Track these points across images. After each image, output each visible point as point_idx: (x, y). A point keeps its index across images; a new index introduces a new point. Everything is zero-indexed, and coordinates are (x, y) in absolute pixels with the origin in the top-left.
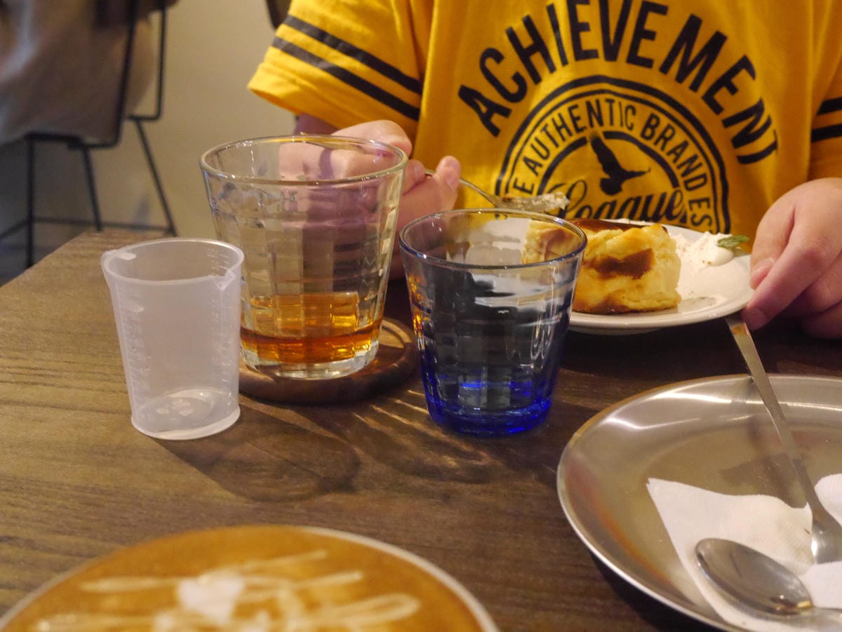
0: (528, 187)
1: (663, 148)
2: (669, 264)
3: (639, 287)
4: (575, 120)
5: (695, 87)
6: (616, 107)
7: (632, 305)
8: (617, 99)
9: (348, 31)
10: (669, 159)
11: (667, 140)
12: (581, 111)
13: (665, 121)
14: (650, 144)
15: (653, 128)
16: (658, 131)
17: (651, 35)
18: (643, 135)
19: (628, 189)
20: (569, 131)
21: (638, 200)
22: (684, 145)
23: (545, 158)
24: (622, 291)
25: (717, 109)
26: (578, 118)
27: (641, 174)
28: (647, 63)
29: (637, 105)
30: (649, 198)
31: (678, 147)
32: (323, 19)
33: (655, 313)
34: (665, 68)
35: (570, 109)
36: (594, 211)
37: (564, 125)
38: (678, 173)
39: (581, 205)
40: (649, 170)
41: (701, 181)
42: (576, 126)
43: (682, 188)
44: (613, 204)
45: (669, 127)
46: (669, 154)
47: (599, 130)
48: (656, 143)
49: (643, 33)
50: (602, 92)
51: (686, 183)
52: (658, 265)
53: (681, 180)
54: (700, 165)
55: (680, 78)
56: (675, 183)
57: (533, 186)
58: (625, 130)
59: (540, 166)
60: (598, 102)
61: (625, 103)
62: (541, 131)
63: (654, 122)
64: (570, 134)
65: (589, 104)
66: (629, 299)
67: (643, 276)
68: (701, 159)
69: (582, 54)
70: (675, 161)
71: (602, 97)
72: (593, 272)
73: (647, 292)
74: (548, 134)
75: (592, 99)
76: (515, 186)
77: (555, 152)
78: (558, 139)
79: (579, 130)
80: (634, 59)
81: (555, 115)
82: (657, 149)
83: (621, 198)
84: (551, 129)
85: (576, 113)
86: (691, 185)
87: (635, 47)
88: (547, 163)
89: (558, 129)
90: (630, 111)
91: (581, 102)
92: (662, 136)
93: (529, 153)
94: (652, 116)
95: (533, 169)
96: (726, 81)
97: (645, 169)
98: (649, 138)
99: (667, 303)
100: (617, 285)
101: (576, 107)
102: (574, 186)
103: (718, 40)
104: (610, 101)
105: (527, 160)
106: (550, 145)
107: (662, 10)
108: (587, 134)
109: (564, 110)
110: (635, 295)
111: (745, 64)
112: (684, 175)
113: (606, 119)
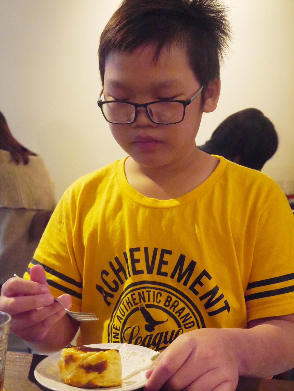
0: (118, 328)
1: (173, 311)
2: (116, 367)
3: (102, 377)
4: (134, 300)
5: (185, 284)
6: (151, 294)
7: (100, 384)
8: (152, 290)
9: (54, 265)
10: (176, 315)
11: (175, 307)
12: (136, 296)
13: (174, 299)
14: (168, 309)
15: (169, 302)
16: (172, 303)
17: (166, 263)
18: (165, 305)
19: (157, 329)
20: (131, 305)
21: (162, 334)
22: (183, 309)
23: (123, 316)
24: (96, 378)
25: (196, 293)
26: (135, 299)
27: (163, 322)
28: (165, 274)
29: (162, 292)
30: (167, 333)
31: (180, 310)
32: (44, 260)
33: (111, 388)
34: (172, 276)
35: (132, 295)
36: (143, 339)
37: (130, 302)
38: (181, 321)
39: (137, 337)
40: (167, 320)
41: (192, 324)
42: (134, 302)
43: (183, 327)
44: (151, 336)
45: (176, 301)
46: (176, 313)
47: (144, 304)
48: (170, 308)
49: (163, 262)
50: (145, 288)
51: (185, 325)
52: (111, 367)
53: (182, 324)
54: (191, 317)
55: (179, 280)
56: (179, 326)
57: (120, 327)
58: (155, 303)
59: (122, 319)
60: (143, 292)
61: (156, 291)
62: (122, 304)
63: (169, 299)
64: (132, 306)
65: (139, 293)
66: (99, 382)
67: (103, 372)
68: (191, 315)
69: (136, 272)
70: (179, 316)
71: (145, 290)
72: (83, 370)
73: (106, 379)
74: (124, 306)
75: (141, 291)
76: (114, 328)
77: (127, 313)
78: (128, 308)
79: (136, 304)
80: (159, 273)
81: (126, 298)
82: (171, 311)
83: (154, 333)
84: (125, 303)
85: (134, 297)
86: (187, 326)
87: (160, 268)
88: (124, 318)
89: (128, 303)
90: (159, 295)
91: (136, 292)
92: (173, 305)
93: (118, 314)
94: (168, 297)
95: (119, 320)
96: (198, 281)
97: (165, 320)
98: (168, 306)
99: (116, 384)
100: (93, 376)
101: (134, 294)
102: (134, 328)
103: (193, 264)
104: (149, 292)
105: (118, 316)
106: (125, 310)
107: (170, 252)
108: (139, 306)
109: (129, 295)
110: (101, 380)
111: (205, 273)
112: (183, 322)
113: (147, 299)
